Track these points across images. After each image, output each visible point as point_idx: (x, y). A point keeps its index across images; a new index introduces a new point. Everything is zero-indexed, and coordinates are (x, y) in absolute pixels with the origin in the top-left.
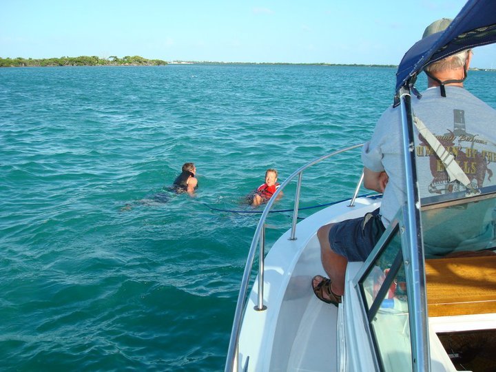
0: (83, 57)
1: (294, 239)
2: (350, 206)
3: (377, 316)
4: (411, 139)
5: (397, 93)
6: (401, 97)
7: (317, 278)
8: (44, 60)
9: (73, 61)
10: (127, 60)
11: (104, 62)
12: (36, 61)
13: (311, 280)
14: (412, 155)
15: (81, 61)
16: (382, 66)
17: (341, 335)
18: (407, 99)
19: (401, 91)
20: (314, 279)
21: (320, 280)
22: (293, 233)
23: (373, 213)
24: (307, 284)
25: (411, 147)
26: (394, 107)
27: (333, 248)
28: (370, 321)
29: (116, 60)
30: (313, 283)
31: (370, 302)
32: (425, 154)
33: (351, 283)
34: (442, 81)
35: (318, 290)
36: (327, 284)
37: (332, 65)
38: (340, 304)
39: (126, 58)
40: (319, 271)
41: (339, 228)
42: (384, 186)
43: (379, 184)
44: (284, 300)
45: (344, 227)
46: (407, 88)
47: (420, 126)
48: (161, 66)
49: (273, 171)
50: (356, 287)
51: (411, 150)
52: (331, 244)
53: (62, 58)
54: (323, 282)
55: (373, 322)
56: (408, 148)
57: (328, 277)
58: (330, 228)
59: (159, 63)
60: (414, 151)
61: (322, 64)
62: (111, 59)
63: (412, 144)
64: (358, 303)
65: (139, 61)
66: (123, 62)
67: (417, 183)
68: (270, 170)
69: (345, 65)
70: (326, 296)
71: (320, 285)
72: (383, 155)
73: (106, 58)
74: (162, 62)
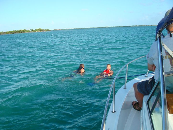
0: (21, 30)
1: (126, 88)
2: (146, 76)
3: (153, 113)
4: (161, 51)
5: (157, 36)
6: (158, 37)
7: (134, 102)
8: (7, 32)
9: (17, 32)
10: (36, 30)
11: (28, 31)
12: (4, 32)
13: (132, 102)
14: (162, 56)
15: (20, 32)
16: (127, 26)
17: (141, 121)
18: (160, 38)
19: (158, 35)
20: (133, 102)
21: (135, 103)
22: (125, 86)
23: (152, 78)
24: (131, 104)
25: (161, 54)
26: (156, 41)
27: (139, 91)
28: (151, 115)
29: (33, 30)
30: (132, 104)
31: (151, 109)
32: (168, 58)
33: (145, 102)
34: (171, 31)
35: (134, 106)
36: (138, 104)
37: (109, 27)
38: (141, 110)
39: (36, 29)
40: (134, 99)
41: (141, 84)
42: (155, 69)
43: (153, 69)
44: (121, 109)
45: (142, 84)
46: (159, 34)
47: (165, 47)
48: (49, 31)
49: (109, 65)
50: (146, 104)
51: (161, 55)
52: (138, 89)
53: (14, 31)
54: (136, 103)
55: (152, 116)
56: (160, 54)
57: (138, 101)
58: (137, 84)
59: (48, 30)
60: (162, 55)
61: (106, 27)
62: (31, 30)
63: (161, 53)
64: (147, 109)
65: (40, 30)
66: (35, 31)
67: (163, 66)
68: (108, 65)
69: (113, 27)
70: (137, 108)
71: (135, 104)
72: (153, 59)
73: (29, 30)
74: (49, 30)
